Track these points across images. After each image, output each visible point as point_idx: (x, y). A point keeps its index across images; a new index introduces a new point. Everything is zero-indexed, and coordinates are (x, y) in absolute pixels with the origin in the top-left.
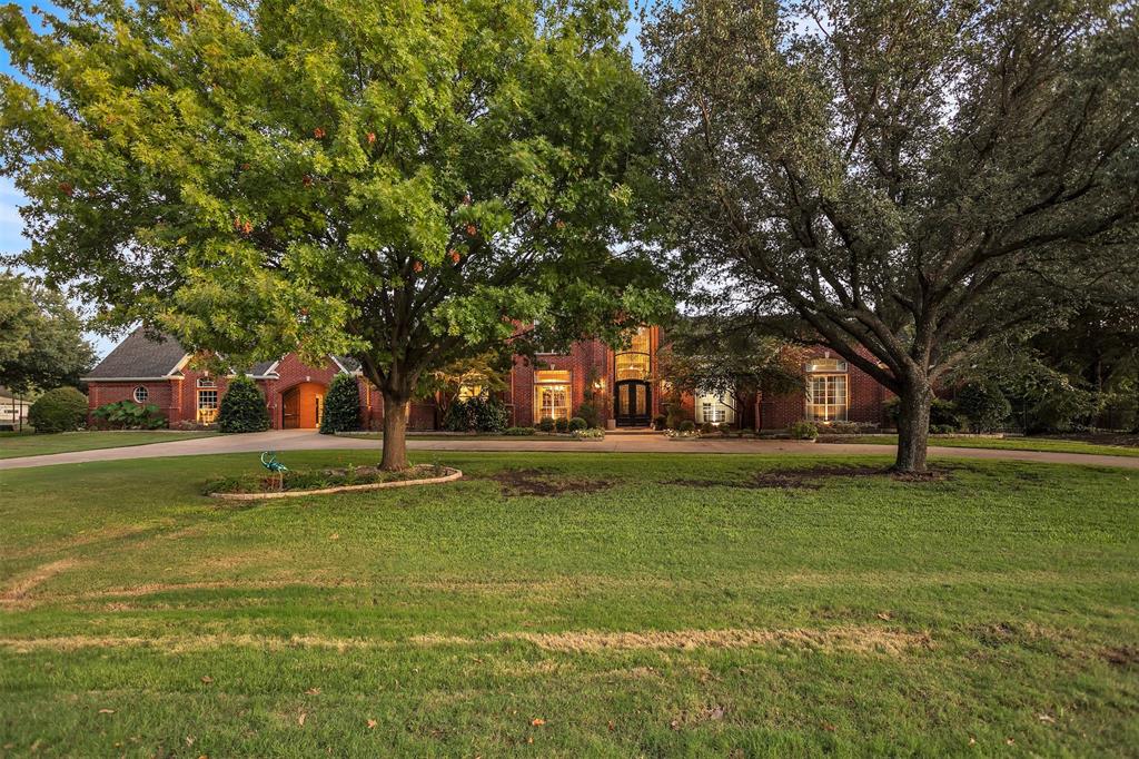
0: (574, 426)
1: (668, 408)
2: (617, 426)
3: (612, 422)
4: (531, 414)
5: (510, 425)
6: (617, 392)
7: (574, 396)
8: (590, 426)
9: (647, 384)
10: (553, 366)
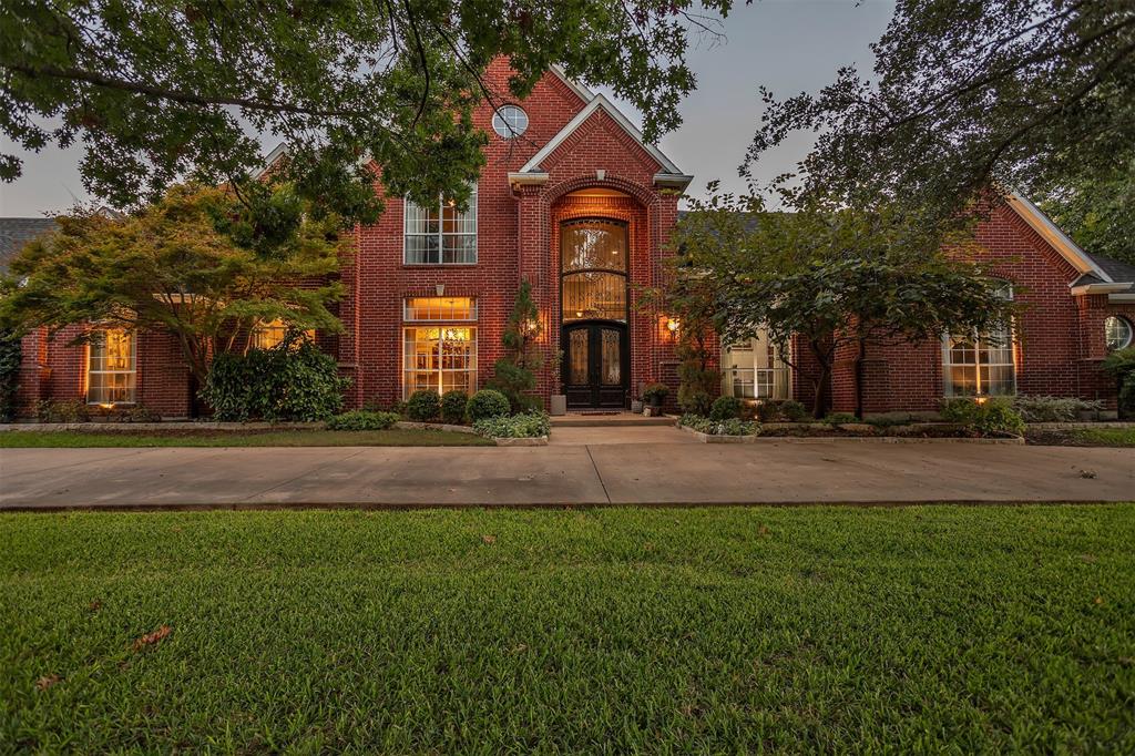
0: (482, 411)
1: (680, 373)
2: (569, 407)
3: (559, 400)
4: (396, 382)
5: (350, 403)
6: (565, 344)
7: (484, 347)
8: (516, 408)
9: (624, 329)
10: (440, 290)
